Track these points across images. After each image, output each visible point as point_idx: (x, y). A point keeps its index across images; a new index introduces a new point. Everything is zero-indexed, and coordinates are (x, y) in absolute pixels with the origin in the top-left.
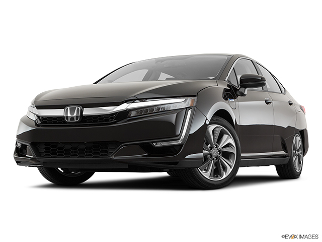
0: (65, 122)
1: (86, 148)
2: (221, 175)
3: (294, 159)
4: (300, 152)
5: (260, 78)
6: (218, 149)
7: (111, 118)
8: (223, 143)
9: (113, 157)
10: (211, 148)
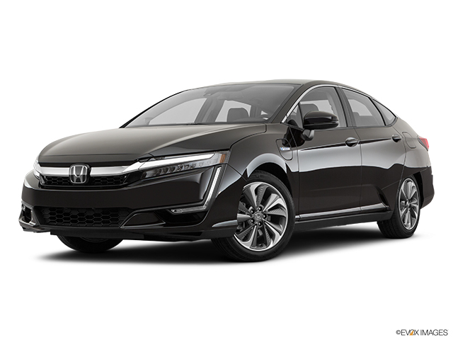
0: (71, 184)
1: (95, 215)
2: (267, 245)
3: (402, 213)
4: (415, 202)
5: (330, 118)
6: (262, 213)
7: (122, 180)
8: (271, 204)
9: (123, 227)
10: (254, 211)
